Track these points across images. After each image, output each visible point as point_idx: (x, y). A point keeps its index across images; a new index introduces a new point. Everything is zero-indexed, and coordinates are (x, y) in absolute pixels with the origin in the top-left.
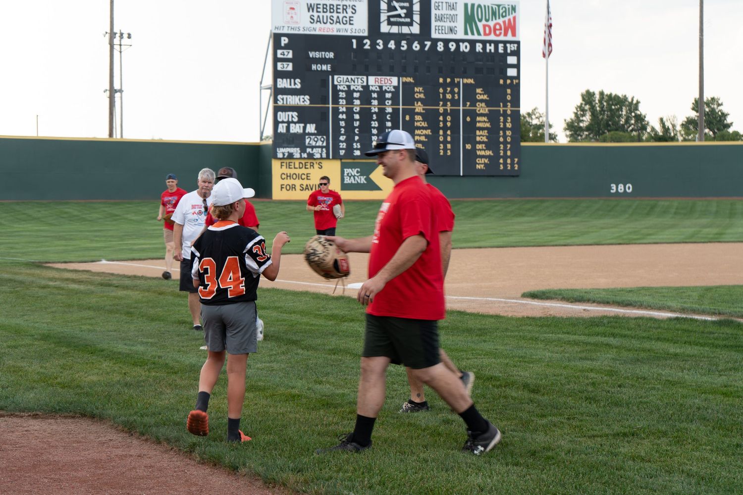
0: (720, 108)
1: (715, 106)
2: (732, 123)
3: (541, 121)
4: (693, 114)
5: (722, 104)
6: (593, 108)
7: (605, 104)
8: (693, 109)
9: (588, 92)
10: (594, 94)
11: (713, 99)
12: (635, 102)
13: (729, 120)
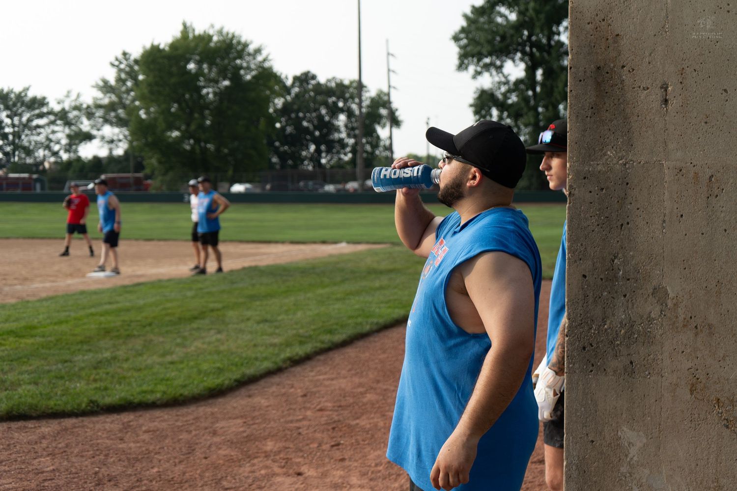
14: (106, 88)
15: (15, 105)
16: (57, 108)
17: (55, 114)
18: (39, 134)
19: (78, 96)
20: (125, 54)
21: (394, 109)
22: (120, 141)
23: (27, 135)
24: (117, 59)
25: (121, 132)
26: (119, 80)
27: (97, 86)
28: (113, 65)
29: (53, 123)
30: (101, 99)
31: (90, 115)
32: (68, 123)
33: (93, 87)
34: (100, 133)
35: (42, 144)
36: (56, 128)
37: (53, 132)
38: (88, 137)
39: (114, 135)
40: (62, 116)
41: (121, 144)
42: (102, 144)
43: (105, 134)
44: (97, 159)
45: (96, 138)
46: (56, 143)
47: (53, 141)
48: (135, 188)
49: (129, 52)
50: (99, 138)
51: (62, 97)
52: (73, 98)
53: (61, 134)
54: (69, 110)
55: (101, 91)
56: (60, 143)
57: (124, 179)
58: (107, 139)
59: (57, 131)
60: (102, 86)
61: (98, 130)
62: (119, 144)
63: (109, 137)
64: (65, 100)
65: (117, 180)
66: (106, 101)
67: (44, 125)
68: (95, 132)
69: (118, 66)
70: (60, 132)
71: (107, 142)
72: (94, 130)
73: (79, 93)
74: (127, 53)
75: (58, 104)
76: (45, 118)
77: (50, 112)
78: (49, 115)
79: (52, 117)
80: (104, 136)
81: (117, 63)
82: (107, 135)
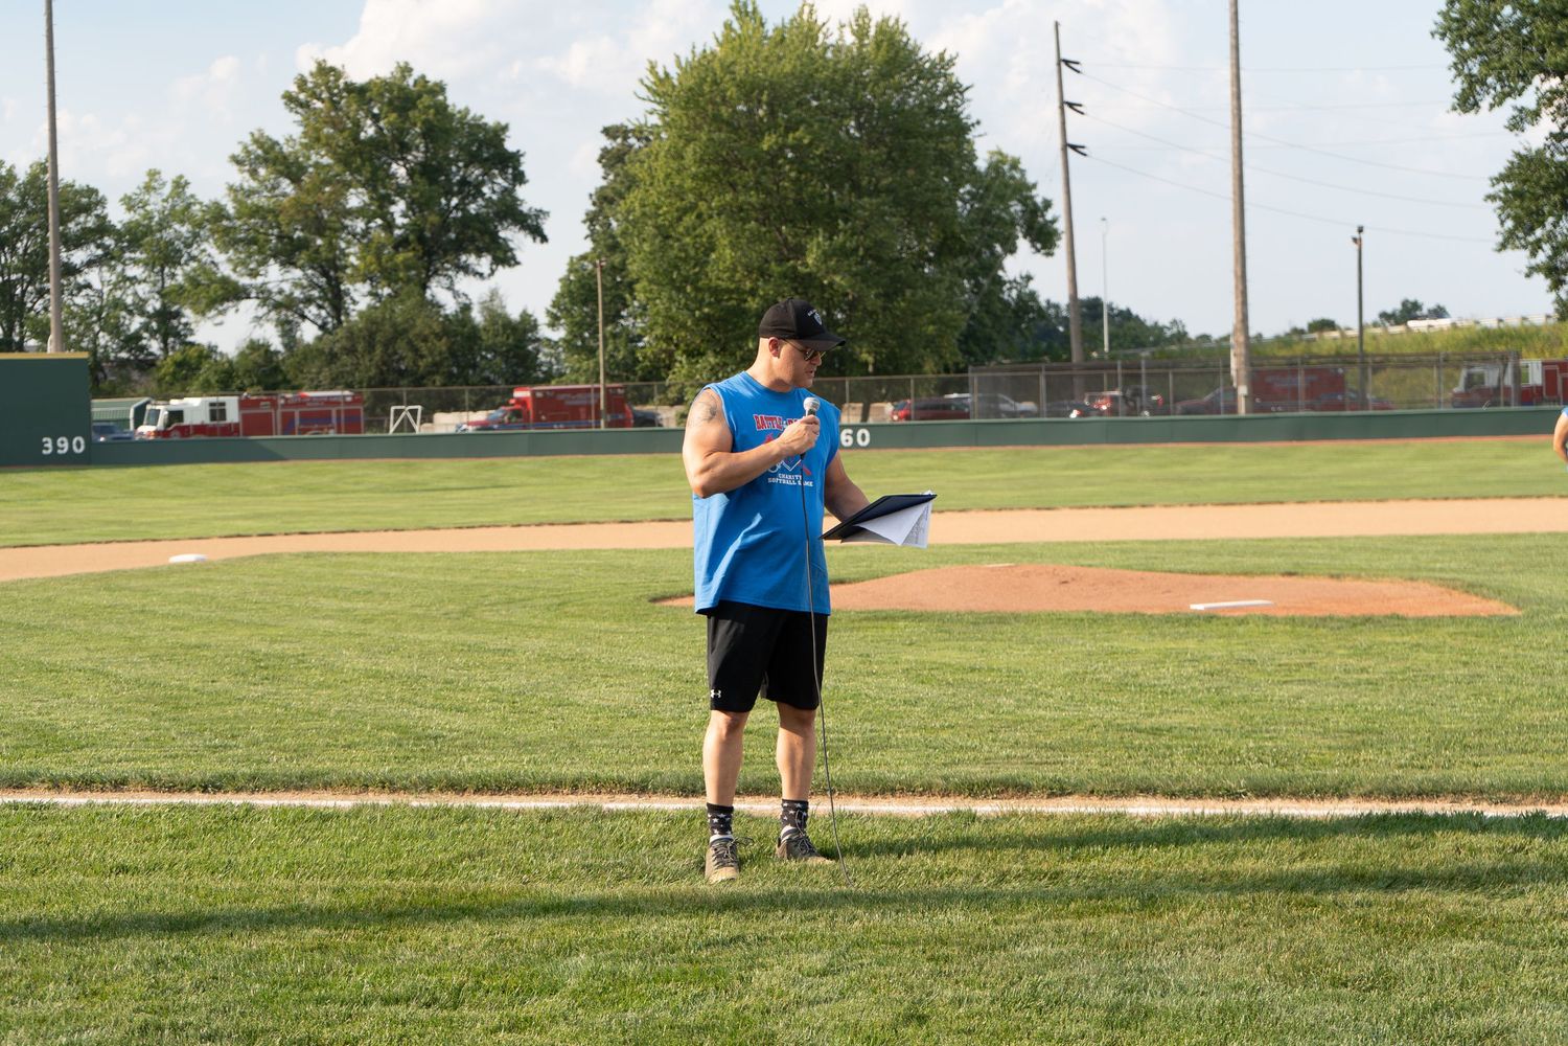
14: (266, 155)
17: (119, 236)
19: (179, 184)
20: (323, 72)
21: (1039, 200)
22: (309, 301)
24: (301, 83)
25: (307, 277)
26: (314, 140)
27: (241, 159)
28: (290, 99)
29: (116, 255)
30: (252, 192)
31: (228, 240)
32: (167, 257)
33: (234, 160)
34: (260, 280)
37: (123, 281)
38: (229, 294)
39: (292, 286)
41: (312, 311)
42: (265, 309)
43: (270, 286)
44: (262, 351)
45: (248, 297)
46: (131, 313)
47: (125, 307)
48: (609, 418)
49: (338, 66)
50: (253, 295)
51: (138, 192)
52: (167, 190)
53: (142, 285)
54: (160, 224)
55: (253, 173)
56: (142, 313)
57: (579, 396)
58: (278, 298)
59: (133, 280)
60: (257, 157)
61: (254, 274)
62: (306, 313)
63: (281, 292)
64: (147, 197)
65: (561, 397)
66: (262, 200)
67: (90, 264)
68: (245, 281)
69: (305, 105)
70: (140, 283)
71: (277, 306)
72: (242, 275)
73: (181, 177)
74: (332, 69)
75: (130, 208)
76: (92, 247)
77: (103, 228)
78: (101, 238)
79: (108, 241)
80: (270, 292)
81: (302, 96)
82: (275, 290)
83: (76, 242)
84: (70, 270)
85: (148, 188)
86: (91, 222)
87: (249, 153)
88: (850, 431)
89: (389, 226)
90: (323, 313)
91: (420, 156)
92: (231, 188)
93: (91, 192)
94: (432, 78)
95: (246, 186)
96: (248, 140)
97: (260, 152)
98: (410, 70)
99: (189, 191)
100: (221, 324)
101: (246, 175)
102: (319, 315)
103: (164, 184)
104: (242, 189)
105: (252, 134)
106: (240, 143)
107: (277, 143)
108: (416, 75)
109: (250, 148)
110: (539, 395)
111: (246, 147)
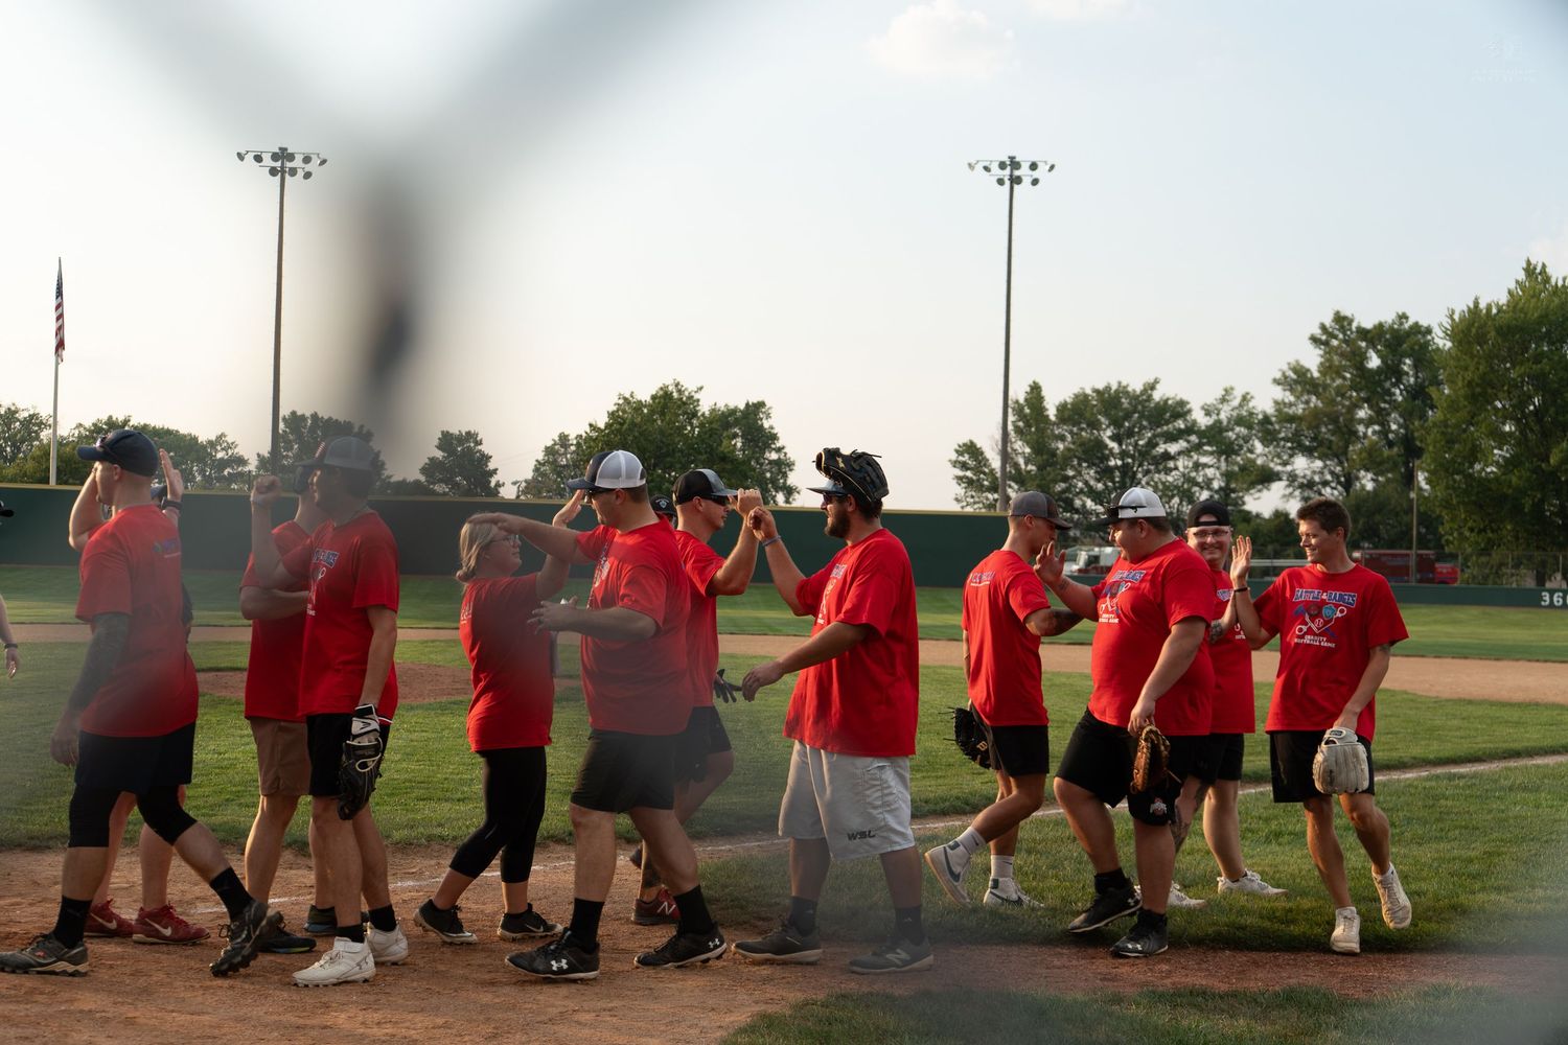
0: (479, 447)
1: (472, 445)
2: (496, 470)
3: (230, 454)
4: (439, 454)
5: (481, 444)
6: (300, 438)
7: (319, 433)
8: (439, 447)
9: (294, 413)
10: (303, 418)
11: (468, 433)
12: (364, 432)
13: (491, 466)
14: (1299, 380)
15: (1128, 416)
16: (1203, 421)
17: (1201, 434)
18: (1168, 471)
19: (1245, 399)
20: (1341, 320)
22: (1325, 483)
23: (1147, 472)
24: (1323, 328)
25: (1326, 466)
26: (1327, 368)
27: (1282, 382)
28: (1315, 340)
29: (1197, 448)
30: (1291, 405)
31: (1269, 437)
32: (1227, 450)
33: (1277, 382)
34: (1289, 468)
35: (1176, 487)
36: (1204, 460)
37: (1197, 466)
38: (1266, 478)
39: (1314, 472)
40: (1215, 437)
42: (1291, 489)
43: (1297, 472)
44: (1282, 518)
45: (1280, 479)
46: (1202, 488)
47: (1197, 484)
48: (1418, 576)
49: (1350, 316)
50: (1285, 478)
51: (1215, 402)
52: (1236, 403)
53: (1213, 470)
54: (1227, 426)
55: (1292, 390)
56: (1209, 488)
57: (1399, 559)
58: (1300, 480)
59: (1205, 466)
60: (1294, 381)
61: (1285, 464)
62: (1323, 492)
63: (1304, 477)
64: (1221, 406)
65: (1384, 559)
66: (1299, 409)
67: (1180, 453)
68: (1279, 468)
69: (1326, 343)
70: (1209, 467)
71: (1302, 486)
72: (1277, 464)
73: (1248, 394)
74: (1345, 318)
75: (1208, 413)
76: (1181, 441)
77: (1191, 429)
78: (1189, 435)
79: (1194, 438)
80: (1296, 476)
81: (1324, 338)
82: (1302, 474)
83: (1172, 437)
84: (1167, 456)
85: (1223, 400)
86: (1181, 424)
87: (1286, 377)
88: (1561, 594)
89: (1385, 432)
90: (1336, 492)
91: (1412, 380)
92: (1276, 403)
93: (1182, 403)
94: (1424, 323)
95: (1287, 401)
96: (1285, 368)
97: (1294, 376)
98: (1407, 318)
99: (1251, 404)
100: (1258, 498)
101: (1288, 393)
102: (1332, 494)
103: (1235, 398)
104: (1283, 400)
105: (1289, 364)
106: (1280, 370)
107: (1308, 370)
108: (1411, 322)
109: (1287, 374)
110: (1367, 556)
111: (1284, 373)
